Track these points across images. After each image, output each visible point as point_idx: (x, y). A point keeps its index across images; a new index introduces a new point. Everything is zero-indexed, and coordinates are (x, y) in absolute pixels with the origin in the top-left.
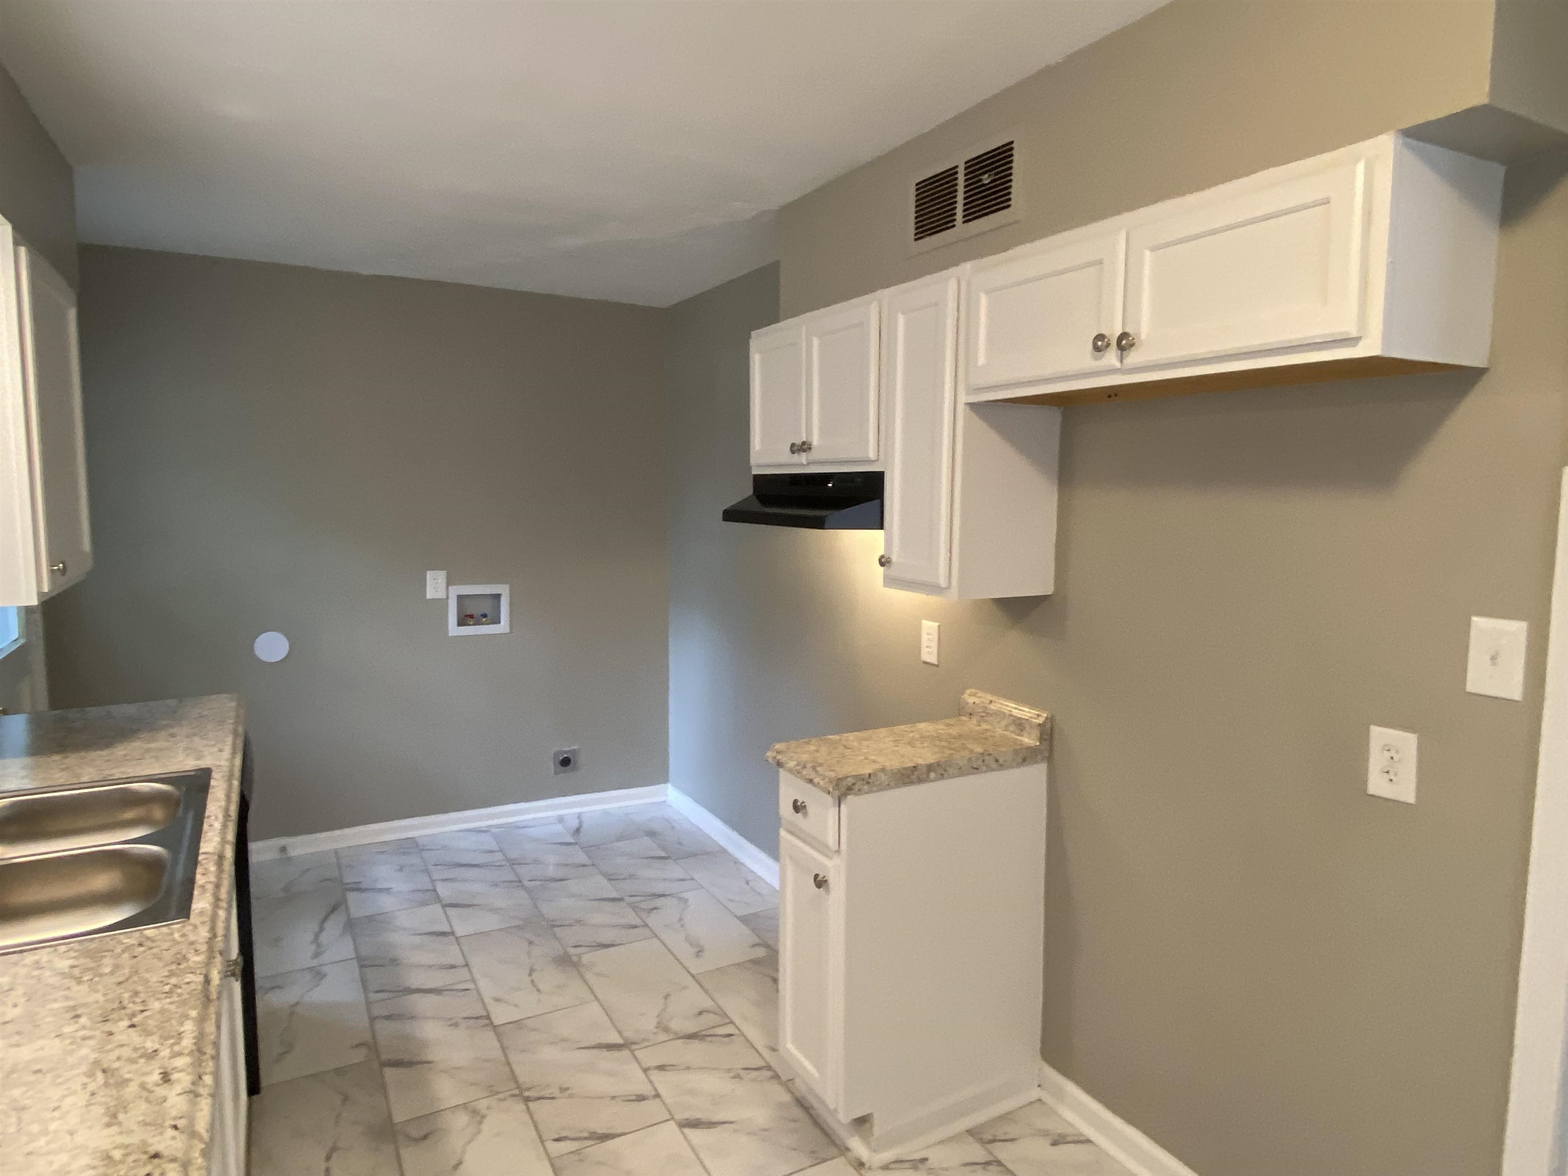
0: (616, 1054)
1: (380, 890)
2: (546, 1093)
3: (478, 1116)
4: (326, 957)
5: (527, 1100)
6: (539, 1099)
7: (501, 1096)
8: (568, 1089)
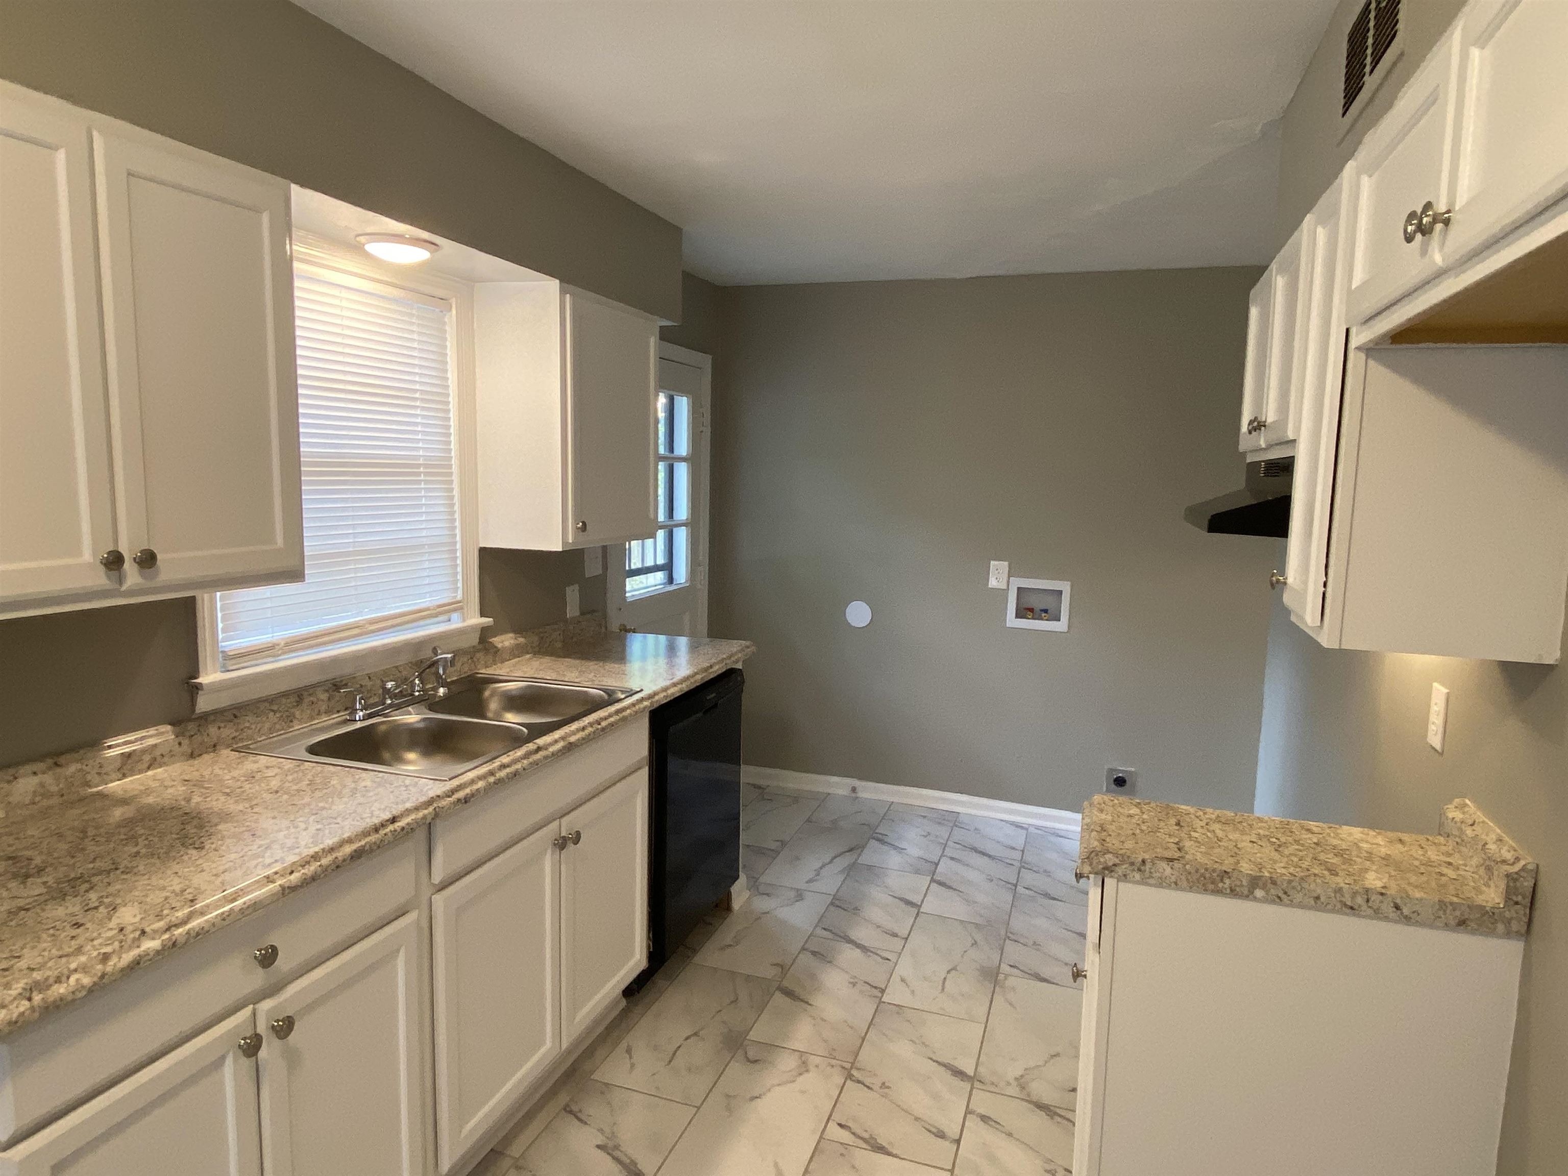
0: (956, 1082)
1: (896, 848)
2: (868, 1081)
3: (804, 1067)
4: (815, 886)
5: (850, 1077)
6: (859, 1082)
7: (834, 1062)
8: (888, 1087)
